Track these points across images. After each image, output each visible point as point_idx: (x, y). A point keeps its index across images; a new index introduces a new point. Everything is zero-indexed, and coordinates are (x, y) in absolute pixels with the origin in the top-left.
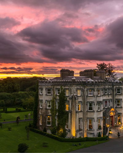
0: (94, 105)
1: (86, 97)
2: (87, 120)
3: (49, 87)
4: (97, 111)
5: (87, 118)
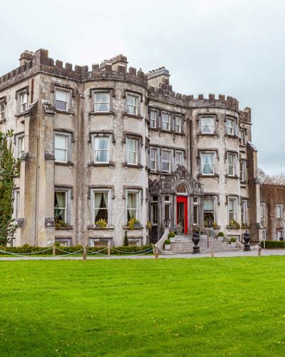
0: (114, 142)
1: (86, 117)
2: (89, 193)
4: (125, 166)
5: (90, 188)
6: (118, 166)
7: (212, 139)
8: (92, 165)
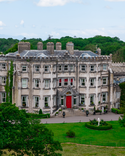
0: (40, 82)
3: (3, 61)
4: (44, 89)
5: (33, 95)
6: (42, 89)
7: (84, 73)
8: (34, 89)
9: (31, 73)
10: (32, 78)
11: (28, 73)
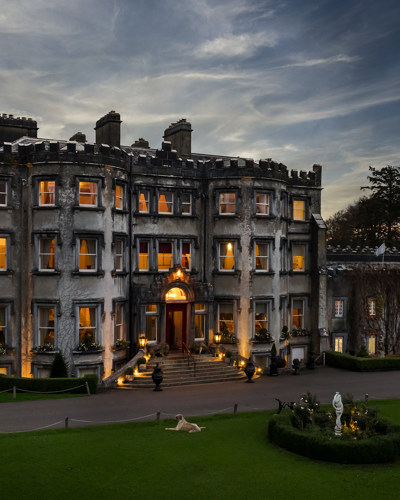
0: (60, 244)
2: (32, 308)
4: (76, 274)
5: (33, 301)
6: (66, 275)
7: (232, 222)
8: (37, 273)
9: (26, 211)
10: (30, 232)
11: (13, 209)
